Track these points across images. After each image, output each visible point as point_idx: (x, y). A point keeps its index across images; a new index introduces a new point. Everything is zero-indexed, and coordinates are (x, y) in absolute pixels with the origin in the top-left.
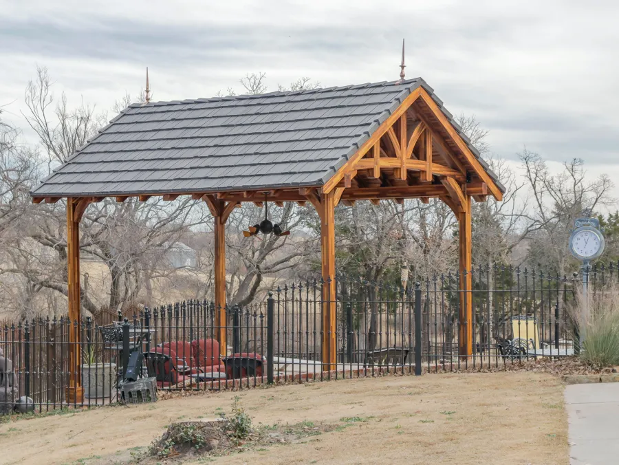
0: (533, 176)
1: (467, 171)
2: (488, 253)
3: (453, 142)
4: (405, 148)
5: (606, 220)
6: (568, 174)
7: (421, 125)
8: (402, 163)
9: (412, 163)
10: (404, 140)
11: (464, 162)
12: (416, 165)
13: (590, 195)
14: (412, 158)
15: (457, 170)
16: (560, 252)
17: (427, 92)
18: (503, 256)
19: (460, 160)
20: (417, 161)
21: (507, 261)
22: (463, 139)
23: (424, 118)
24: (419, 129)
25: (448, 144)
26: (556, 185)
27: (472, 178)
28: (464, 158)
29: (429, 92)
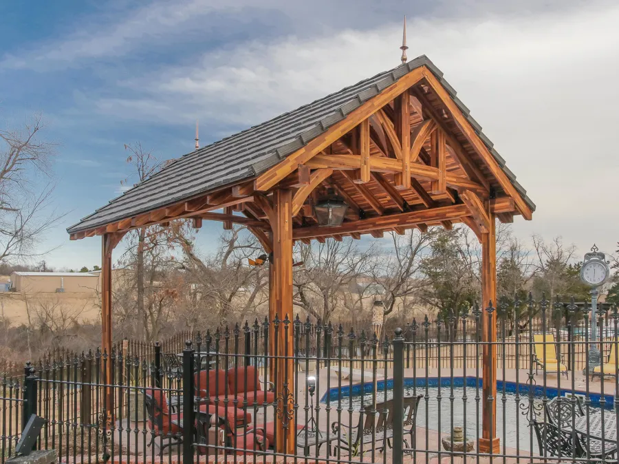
0: (537, 245)
1: (491, 186)
2: (514, 284)
3: (472, 148)
4: (408, 148)
5: (573, 267)
6: (555, 243)
7: (431, 123)
8: (404, 166)
9: (419, 169)
10: (406, 138)
11: (487, 174)
12: (425, 172)
13: (566, 254)
14: (417, 161)
15: (479, 183)
16: (551, 284)
17: (434, 74)
18: (522, 286)
19: (481, 172)
20: (425, 166)
21: (524, 288)
22: (484, 142)
23: (434, 115)
24: (428, 128)
25: (467, 151)
26: (548, 250)
27: (496, 194)
28: (487, 168)
29: (438, 76)
